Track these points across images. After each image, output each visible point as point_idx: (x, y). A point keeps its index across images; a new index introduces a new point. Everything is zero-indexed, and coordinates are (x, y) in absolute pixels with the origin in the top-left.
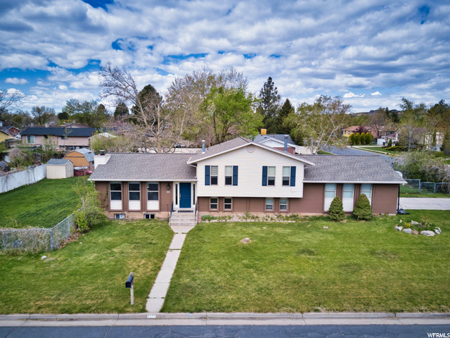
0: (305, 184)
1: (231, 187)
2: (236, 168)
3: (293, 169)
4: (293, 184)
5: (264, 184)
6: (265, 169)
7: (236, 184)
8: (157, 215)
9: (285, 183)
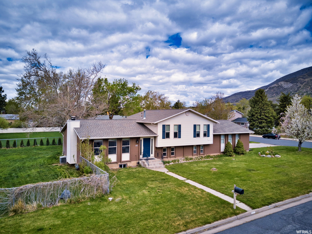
0: (214, 135)
1: (177, 139)
2: (179, 126)
3: (208, 126)
4: (209, 136)
5: (194, 137)
6: (195, 126)
7: (180, 137)
8: (129, 164)
9: (205, 135)
